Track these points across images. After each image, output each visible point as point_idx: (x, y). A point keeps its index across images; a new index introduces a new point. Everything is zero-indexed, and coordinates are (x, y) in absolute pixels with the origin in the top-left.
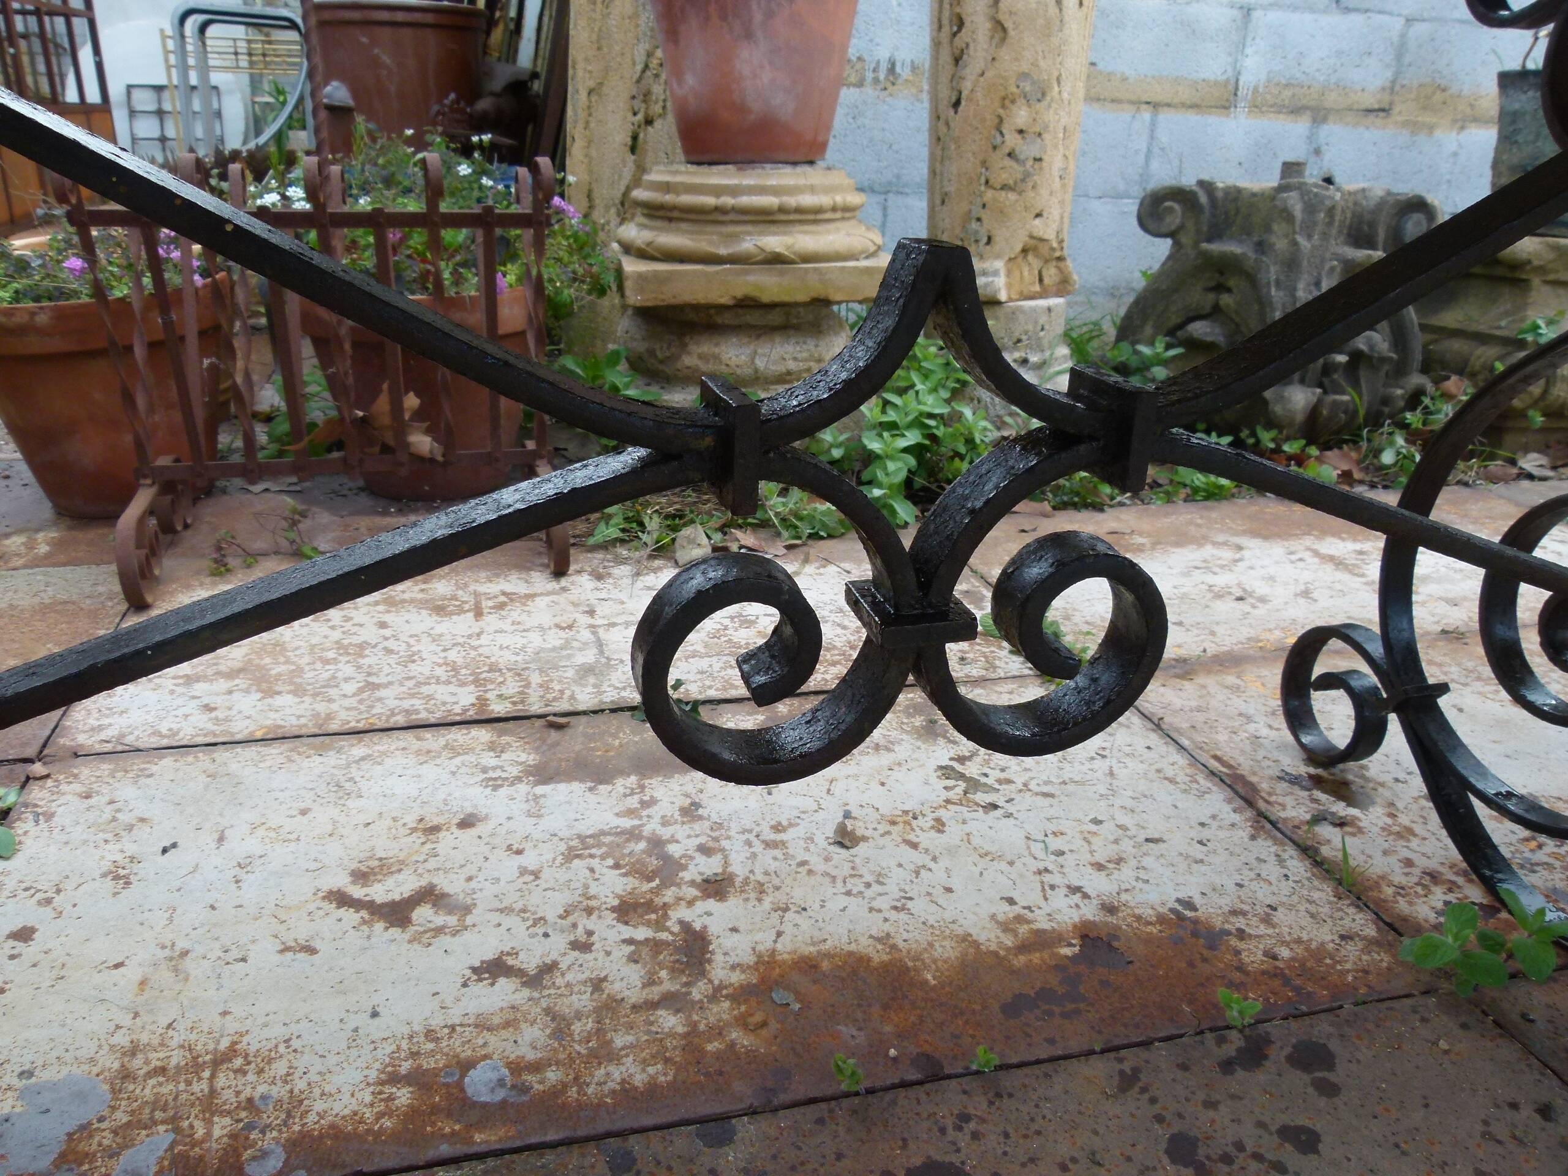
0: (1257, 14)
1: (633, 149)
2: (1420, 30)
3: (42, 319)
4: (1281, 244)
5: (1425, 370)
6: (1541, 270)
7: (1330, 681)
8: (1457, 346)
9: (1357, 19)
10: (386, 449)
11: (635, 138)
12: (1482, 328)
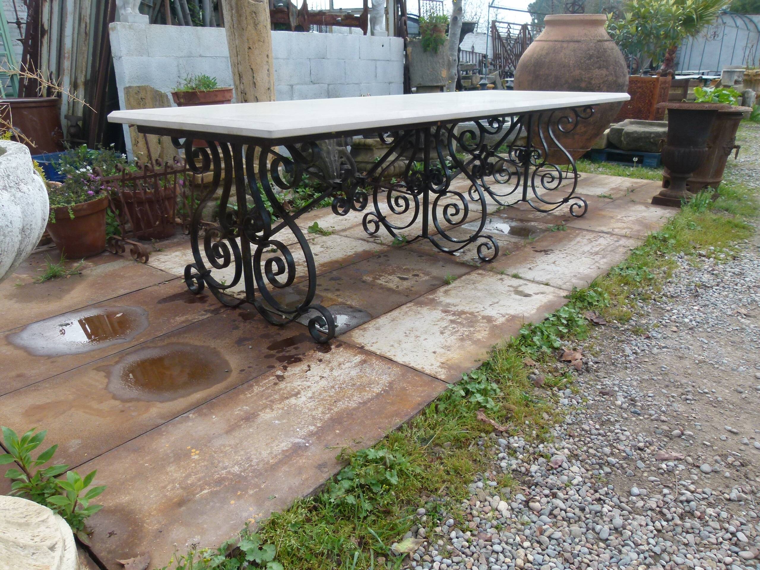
0: (294, 87)
1: (159, 143)
2: (331, 87)
3: (85, 207)
4: (325, 148)
5: (358, 172)
6: (375, 146)
7: (370, 222)
8: (363, 165)
9: (317, 85)
10: (171, 223)
11: (159, 140)
12: (366, 160)
